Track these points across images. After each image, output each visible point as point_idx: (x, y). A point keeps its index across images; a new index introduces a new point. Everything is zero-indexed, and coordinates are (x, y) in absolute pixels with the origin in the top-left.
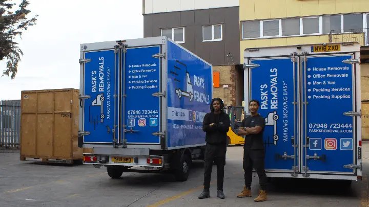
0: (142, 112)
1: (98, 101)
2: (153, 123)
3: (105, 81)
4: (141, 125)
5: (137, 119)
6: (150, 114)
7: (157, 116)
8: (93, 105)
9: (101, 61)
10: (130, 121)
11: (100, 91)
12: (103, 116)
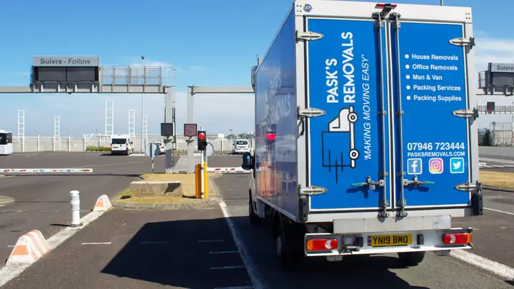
0: (434, 146)
1: (343, 123)
2: (456, 166)
3: (358, 81)
4: (434, 170)
5: (426, 160)
6: (451, 149)
7: (463, 154)
8: (331, 130)
9: (348, 41)
10: (411, 162)
11: (345, 101)
12: (354, 154)
